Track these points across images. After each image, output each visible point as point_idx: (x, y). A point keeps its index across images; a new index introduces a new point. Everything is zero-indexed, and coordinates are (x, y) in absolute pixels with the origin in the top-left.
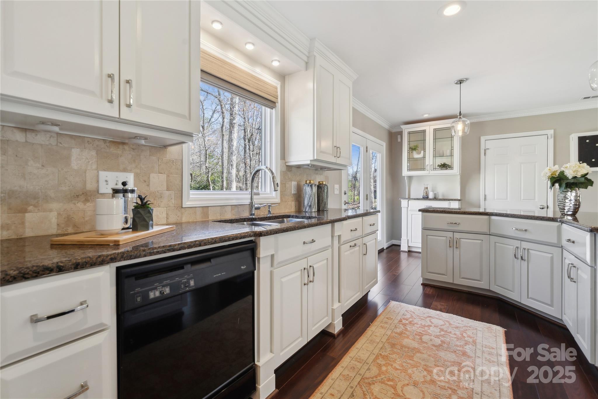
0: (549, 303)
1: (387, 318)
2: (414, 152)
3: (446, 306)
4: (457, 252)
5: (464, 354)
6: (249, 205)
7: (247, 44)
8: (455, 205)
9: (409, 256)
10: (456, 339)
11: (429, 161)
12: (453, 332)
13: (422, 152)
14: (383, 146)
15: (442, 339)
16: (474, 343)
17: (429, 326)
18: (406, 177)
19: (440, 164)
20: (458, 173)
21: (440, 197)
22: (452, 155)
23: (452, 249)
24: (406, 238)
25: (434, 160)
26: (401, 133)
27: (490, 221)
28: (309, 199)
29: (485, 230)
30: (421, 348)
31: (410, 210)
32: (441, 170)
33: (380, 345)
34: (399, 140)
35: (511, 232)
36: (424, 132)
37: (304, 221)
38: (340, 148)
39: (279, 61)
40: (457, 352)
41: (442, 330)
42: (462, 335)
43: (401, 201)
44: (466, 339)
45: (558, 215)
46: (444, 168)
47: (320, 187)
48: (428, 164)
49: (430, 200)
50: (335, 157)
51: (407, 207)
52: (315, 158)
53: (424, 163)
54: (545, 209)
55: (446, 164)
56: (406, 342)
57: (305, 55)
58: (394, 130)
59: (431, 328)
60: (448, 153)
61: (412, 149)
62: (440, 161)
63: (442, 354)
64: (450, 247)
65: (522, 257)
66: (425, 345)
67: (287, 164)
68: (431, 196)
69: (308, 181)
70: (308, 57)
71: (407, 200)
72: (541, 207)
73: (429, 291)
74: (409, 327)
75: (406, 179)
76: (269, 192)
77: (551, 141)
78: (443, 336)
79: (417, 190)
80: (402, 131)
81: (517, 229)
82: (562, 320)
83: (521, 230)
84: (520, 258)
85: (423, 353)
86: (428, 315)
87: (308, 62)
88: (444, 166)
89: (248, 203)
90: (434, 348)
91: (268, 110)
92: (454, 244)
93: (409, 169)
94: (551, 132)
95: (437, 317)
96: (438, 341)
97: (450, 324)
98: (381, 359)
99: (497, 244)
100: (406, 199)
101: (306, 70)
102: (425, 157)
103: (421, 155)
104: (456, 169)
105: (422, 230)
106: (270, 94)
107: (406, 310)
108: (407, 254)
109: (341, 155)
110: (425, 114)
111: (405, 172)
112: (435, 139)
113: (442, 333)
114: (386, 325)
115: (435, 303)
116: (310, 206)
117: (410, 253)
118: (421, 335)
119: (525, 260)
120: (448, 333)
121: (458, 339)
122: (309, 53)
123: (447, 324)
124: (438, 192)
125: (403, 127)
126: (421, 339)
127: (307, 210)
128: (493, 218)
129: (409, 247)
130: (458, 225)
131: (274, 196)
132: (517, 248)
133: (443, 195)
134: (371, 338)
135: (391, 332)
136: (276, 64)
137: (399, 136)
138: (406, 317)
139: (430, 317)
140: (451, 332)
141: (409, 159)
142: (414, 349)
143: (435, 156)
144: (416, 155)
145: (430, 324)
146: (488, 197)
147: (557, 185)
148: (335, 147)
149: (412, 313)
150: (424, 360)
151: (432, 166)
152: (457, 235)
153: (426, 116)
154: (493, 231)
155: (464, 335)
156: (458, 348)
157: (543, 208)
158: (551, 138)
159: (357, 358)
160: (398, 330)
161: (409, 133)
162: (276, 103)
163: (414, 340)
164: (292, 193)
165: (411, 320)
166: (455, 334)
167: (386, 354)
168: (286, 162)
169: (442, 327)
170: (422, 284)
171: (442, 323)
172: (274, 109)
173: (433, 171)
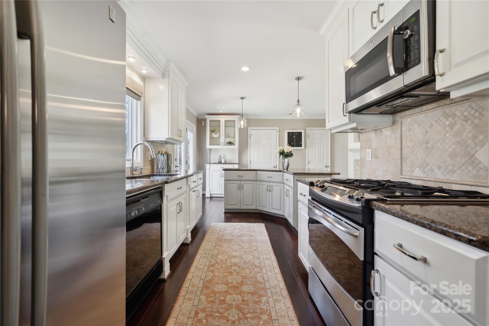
0: (280, 209)
1: (213, 231)
2: (213, 133)
3: (239, 220)
4: (242, 191)
5: (252, 236)
6: (131, 168)
7: (130, 57)
8: (236, 167)
9: (211, 200)
10: (247, 232)
11: (222, 139)
12: (245, 229)
13: (218, 134)
14: (194, 127)
15: (241, 233)
16: (254, 231)
17: (234, 229)
18: (208, 149)
19: (228, 142)
20: (238, 148)
21: (228, 162)
22: (234, 137)
23: (239, 190)
24: (209, 189)
25: (225, 139)
26: (205, 120)
27: (256, 173)
28: (162, 163)
29: (254, 179)
30: (234, 238)
31: (211, 171)
32: (229, 145)
33: (215, 242)
34: (203, 124)
35: (265, 178)
36: (219, 121)
37: (168, 177)
38: (181, 131)
39: (147, 70)
40: (249, 236)
41: (240, 230)
42: (249, 229)
43: (206, 165)
44: (251, 230)
45: (282, 169)
46: (230, 145)
47: (168, 156)
48: (222, 142)
49: (223, 164)
50: (179, 136)
51: (209, 168)
52: (170, 137)
53: (219, 141)
54: (276, 167)
55: (231, 142)
56: (226, 238)
57: (163, 69)
58: (200, 118)
59: (235, 230)
60: (232, 136)
61: (212, 131)
62: (229, 140)
63: (243, 238)
64: (239, 189)
65: (270, 190)
66: (235, 237)
67: (147, 140)
68: (223, 161)
69: (160, 152)
70: (164, 71)
71: (210, 164)
72: (274, 167)
73: (228, 215)
74: (225, 232)
75: (208, 150)
76: (136, 159)
77: (278, 133)
78: (241, 232)
79: (214, 158)
80: (206, 119)
81: (268, 177)
82: (284, 216)
83: (269, 177)
84: (269, 190)
85: (235, 240)
86: (232, 225)
87: (164, 74)
88: (230, 143)
89: (130, 167)
90: (239, 237)
91: (135, 101)
92: (240, 188)
93: (211, 144)
94: (278, 128)
95: (237, 225)
96: (240, 234)
97: (243, 227)
98: (217, 247)
99: (259, 185)
100: (208, 163)
101: (163, 78)
102: (220, 137)
103: (217, 136)
104: (236, 146)
105: (224, 181)
106: (139, 91)
107: (221, 225)
108: (209, 199)
109: (182, 135)
110: (221, 111)
111: (208, 146)
112: (226, 126)
113: (241, 231)
114: (213, 234)
115: (233, 220)
116: (163, 168)
117: (211, 198)
118: (232, 234)
119: (271, 191)
120: (243, 230)
121: (248, 231)
122: (165, 68)
123: (242, 227)
124: (227, 159)
125: (207, 117)
126: (232, 235)
127: (160, 171)
128: (258, 172)
129: (210, 194)
130: (242, 177)
131: (139, 162)
132: (268, 186)
133: (229, 161)
134: (208, 240)
135: (217, 236)
136: (144, 72)
137: (203, 122)
138: (222, 228)
139: (233, 226)
140: (244, 230)
141: (210, 138)
142: (231, 239)
143: (225, 137)
144: (214, 136)
145: (234, 228)
146: (251, 162)
147: (281, 156)
148: (179, 130)
149: (224, 226)
150: (236, 242)
151: (224, 143)
152: (242, 182)
153: (221, 112)
154: (258, 179)
155: (250, 229)
156: (249, 235)
157: (275, 167)
158: (278, 131)
159: (206, 249)
160: (221, 234)
161: (210, 121)
162: (142, 97)
163: (229, 236)
164: (149, 160)
165: (225, 229)
166: (246, 230)
167: (219, 244)
168: (146, 138)
169: (240, 229)
170: (224, 213)
171: (240, 227)
172: (139, 101)
173: (224, 146)
